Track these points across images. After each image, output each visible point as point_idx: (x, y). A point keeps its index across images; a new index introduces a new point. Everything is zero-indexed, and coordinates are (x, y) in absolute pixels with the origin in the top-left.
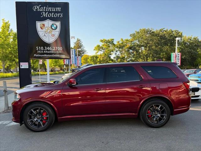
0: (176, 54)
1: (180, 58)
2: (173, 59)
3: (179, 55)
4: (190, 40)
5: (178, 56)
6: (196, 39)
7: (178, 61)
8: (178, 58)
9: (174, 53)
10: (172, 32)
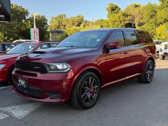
0: (35, 29)
1: (38, 33)
2: (32, 35)
3: (38, 31)
4: (39, 17)
5: (36, 31)
6: (43, 17)
7: (37, 36)
8: (36, 33)
9: (33, 29)
10: (17, 7)
